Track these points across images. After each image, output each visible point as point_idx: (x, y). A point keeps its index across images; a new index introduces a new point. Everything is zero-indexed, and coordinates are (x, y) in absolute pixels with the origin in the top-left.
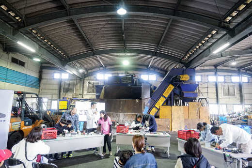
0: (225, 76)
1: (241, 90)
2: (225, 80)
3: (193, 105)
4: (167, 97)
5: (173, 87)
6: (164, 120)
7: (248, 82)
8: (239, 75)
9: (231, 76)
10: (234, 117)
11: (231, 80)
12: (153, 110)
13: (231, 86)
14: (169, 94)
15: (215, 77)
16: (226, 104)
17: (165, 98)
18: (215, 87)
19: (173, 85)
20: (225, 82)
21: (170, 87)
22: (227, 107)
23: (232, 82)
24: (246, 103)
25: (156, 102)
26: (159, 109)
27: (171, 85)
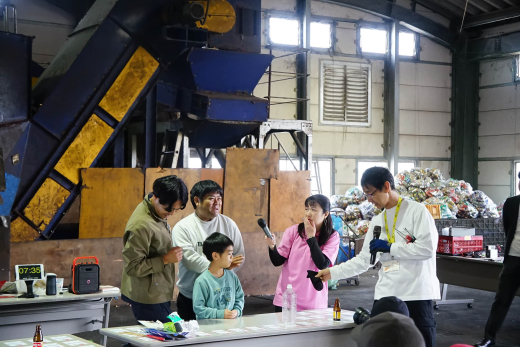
0: (334, 22)
1: (388, 94)
2: (334, 39)
3: (245, 162)
4: (120, 116)
5: (152, 67)
6: (107, 243)
7: (416, 60)
8: (387, 25)
9: (359, 23)
10: (361, 217)
11: (357, 42)
12: (42, 192)
13: (356, 72)
14: (131, 102)
15: (294, 23)
16: (333, 159)
17: (113, 122)
18: (293, 70)
19: (155, 54)
20: (333, 52)
21: (140, 66)
22: (334, 171)
23: (360, 55)
24: (402, 153)
25: (60, 144)
26: (76, 189)
27: (141, 55)
